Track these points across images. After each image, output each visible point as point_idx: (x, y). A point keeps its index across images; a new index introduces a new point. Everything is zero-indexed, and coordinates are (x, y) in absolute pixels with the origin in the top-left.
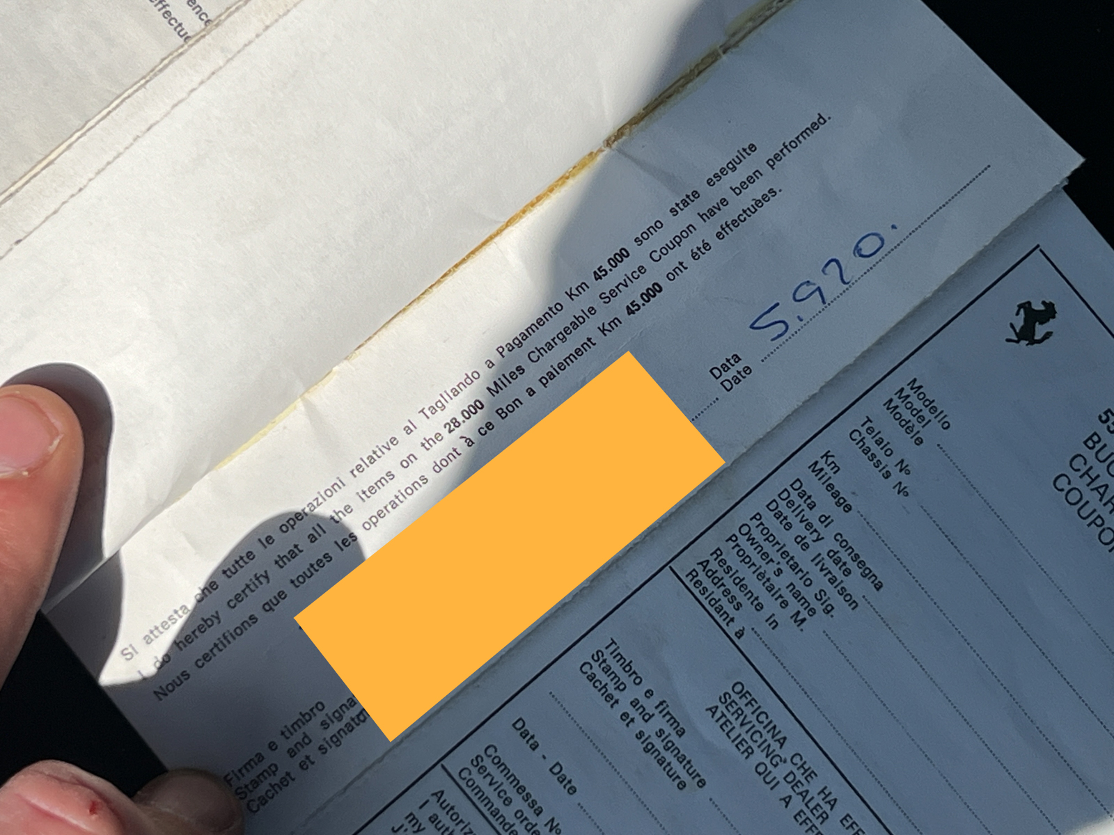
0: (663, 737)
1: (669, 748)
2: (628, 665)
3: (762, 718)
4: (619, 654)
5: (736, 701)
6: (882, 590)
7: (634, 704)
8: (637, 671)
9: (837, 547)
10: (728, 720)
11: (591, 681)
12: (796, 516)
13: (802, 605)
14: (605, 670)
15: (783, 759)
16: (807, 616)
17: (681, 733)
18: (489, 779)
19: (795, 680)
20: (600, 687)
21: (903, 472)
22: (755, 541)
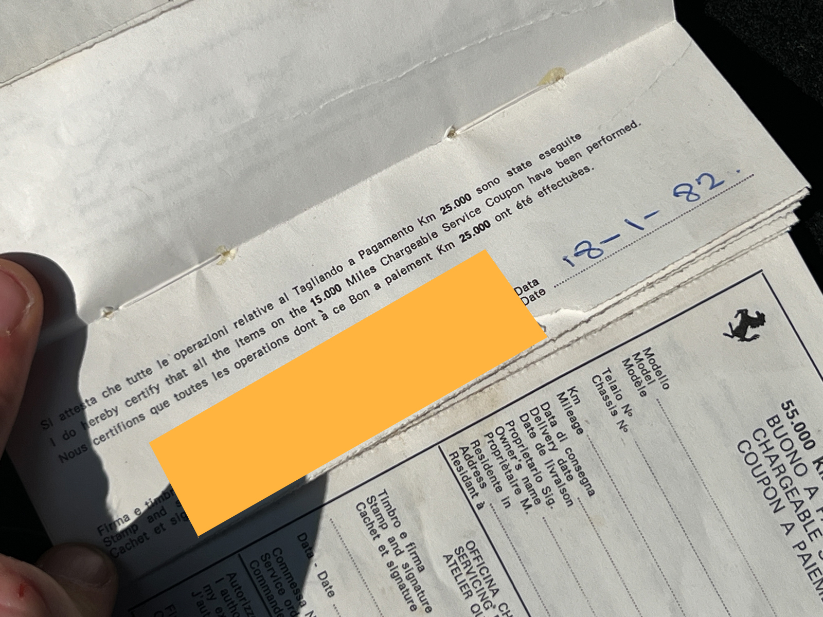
0: (408, 569)
1: (410, 578)
2: (393, 511)
3: (484, 571)
4: (387, 502)
5: (467, 554)
6: (593, 496)
7: (391, 540)
8: (398, 517)
9: (565, 458)
10: (458, 568)
11: (362, 517)
12: (541, 429)
13: (531, 495)
14: (375, 511)
15: (493, 605)
16: (533, 503)
17: (421, 569)
18: (271, 572)
19: (514, 549)
20: (368, 523)
21: (627, 413)
22: (506, 441)
